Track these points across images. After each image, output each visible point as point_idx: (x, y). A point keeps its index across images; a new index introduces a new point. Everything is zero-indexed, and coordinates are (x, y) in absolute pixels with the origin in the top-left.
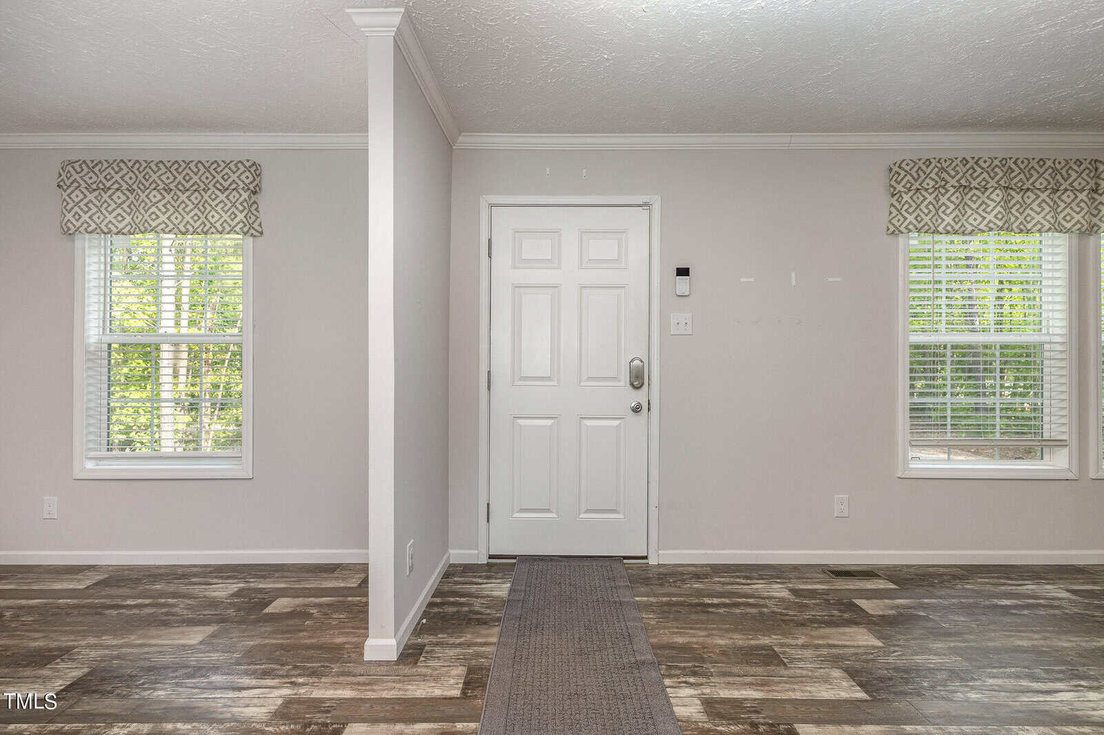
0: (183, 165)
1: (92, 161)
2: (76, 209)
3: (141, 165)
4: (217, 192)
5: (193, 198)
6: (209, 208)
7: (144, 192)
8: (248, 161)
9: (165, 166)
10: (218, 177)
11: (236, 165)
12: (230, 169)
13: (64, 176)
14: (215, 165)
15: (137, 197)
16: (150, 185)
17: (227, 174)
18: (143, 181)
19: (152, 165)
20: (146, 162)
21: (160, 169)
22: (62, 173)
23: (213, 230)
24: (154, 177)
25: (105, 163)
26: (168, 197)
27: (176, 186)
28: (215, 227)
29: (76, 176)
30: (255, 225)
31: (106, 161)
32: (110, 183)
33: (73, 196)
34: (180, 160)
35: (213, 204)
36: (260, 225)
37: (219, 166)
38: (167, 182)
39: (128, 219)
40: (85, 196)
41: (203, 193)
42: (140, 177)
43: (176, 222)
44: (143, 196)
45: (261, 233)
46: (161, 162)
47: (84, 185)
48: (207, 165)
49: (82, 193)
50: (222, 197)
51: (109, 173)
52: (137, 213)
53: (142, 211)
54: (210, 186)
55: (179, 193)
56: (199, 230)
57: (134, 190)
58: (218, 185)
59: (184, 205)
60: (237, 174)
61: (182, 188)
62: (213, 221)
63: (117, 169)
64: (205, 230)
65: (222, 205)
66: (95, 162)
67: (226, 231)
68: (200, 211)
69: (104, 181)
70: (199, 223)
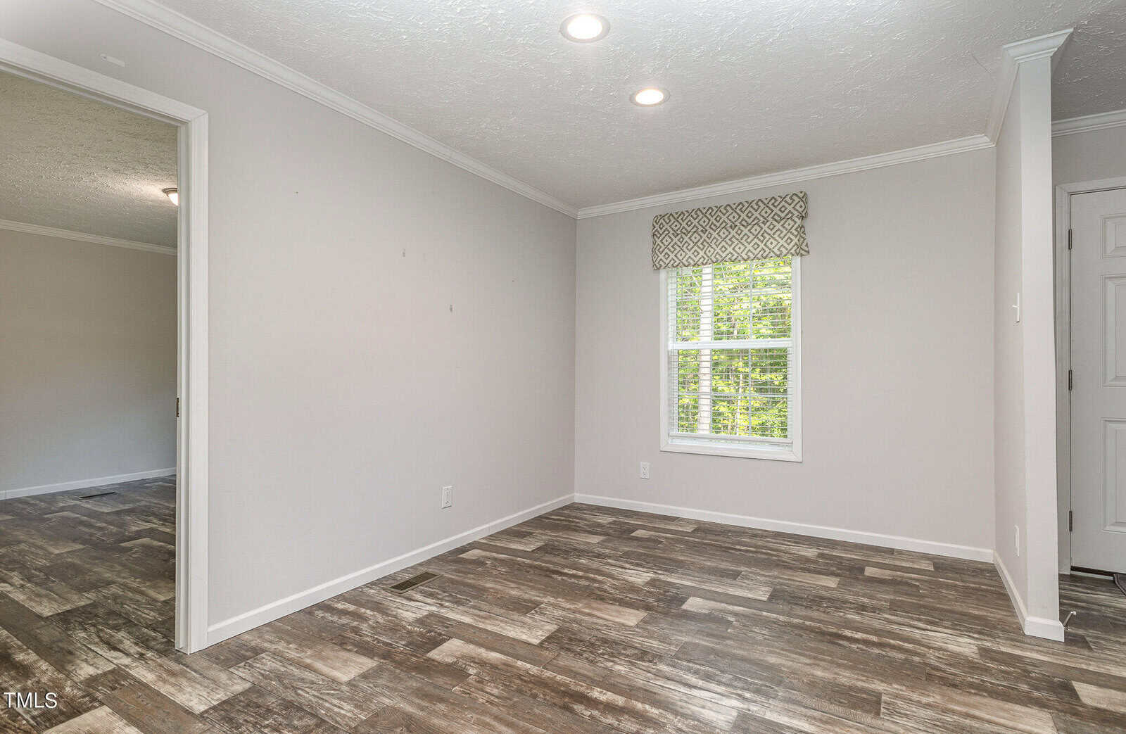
0: (746, 205)
1: (677, 213)
2: (666, 250)
3: (713, 210)
4: (775, 223)
5: (753, 230)
6: (768, 237)
7: (715, 231)
8: (801, 192)
9: (731, 208)
10: (776, 210)
11: (791, 198)
12: (786, 202)
13: (657, 227)
14: (773, 201)
15: (709, 236)
16: (721, 225)
17: (783, 206)
18: (715, 222)
19: (722, 209)
20: (717, 207)
21: (727, 211)
22: (656, 226)
23: (772, 254)
24: (724, 218)
25: (686, 213)
26: (733, 233)
27: (740, 223)
28: (773, 252)
29: (667, 226)
30: (803, 247)
31: (687, 211)
32: (691, 227)
33: (664, 241)
34: (743, 201)
35: (739, 238)
36: (807, 245)
37: (776, 200)
38: (733, 220)
39: (702, 253)
40: (672, 240)
41: (762, 225)
42: (713, 220)
43: (739, 251)
44: (715, 234)
45: (808, 252)
46: (729, 205)
47: (672, 232)
48: (766, 202)
49: (670, 238)
50: (778, 226)
51: (690, 220)
52: (710, 248)
53: (714, 246)
54: (769, 219)
55: (742, 228)
56: (759, 256)
57: (706, 230)
58: (776, 217)
59: (746, 237)
60: (792, 205)
61: (745, 224)
62: (771, 247)
63: (695, 216)
64: (764, 255)
65: (779, 232)
66: (679, 213)
67: (783, 254)
68: (759, 240)
69: (686, 227)
70: (759, 250)
